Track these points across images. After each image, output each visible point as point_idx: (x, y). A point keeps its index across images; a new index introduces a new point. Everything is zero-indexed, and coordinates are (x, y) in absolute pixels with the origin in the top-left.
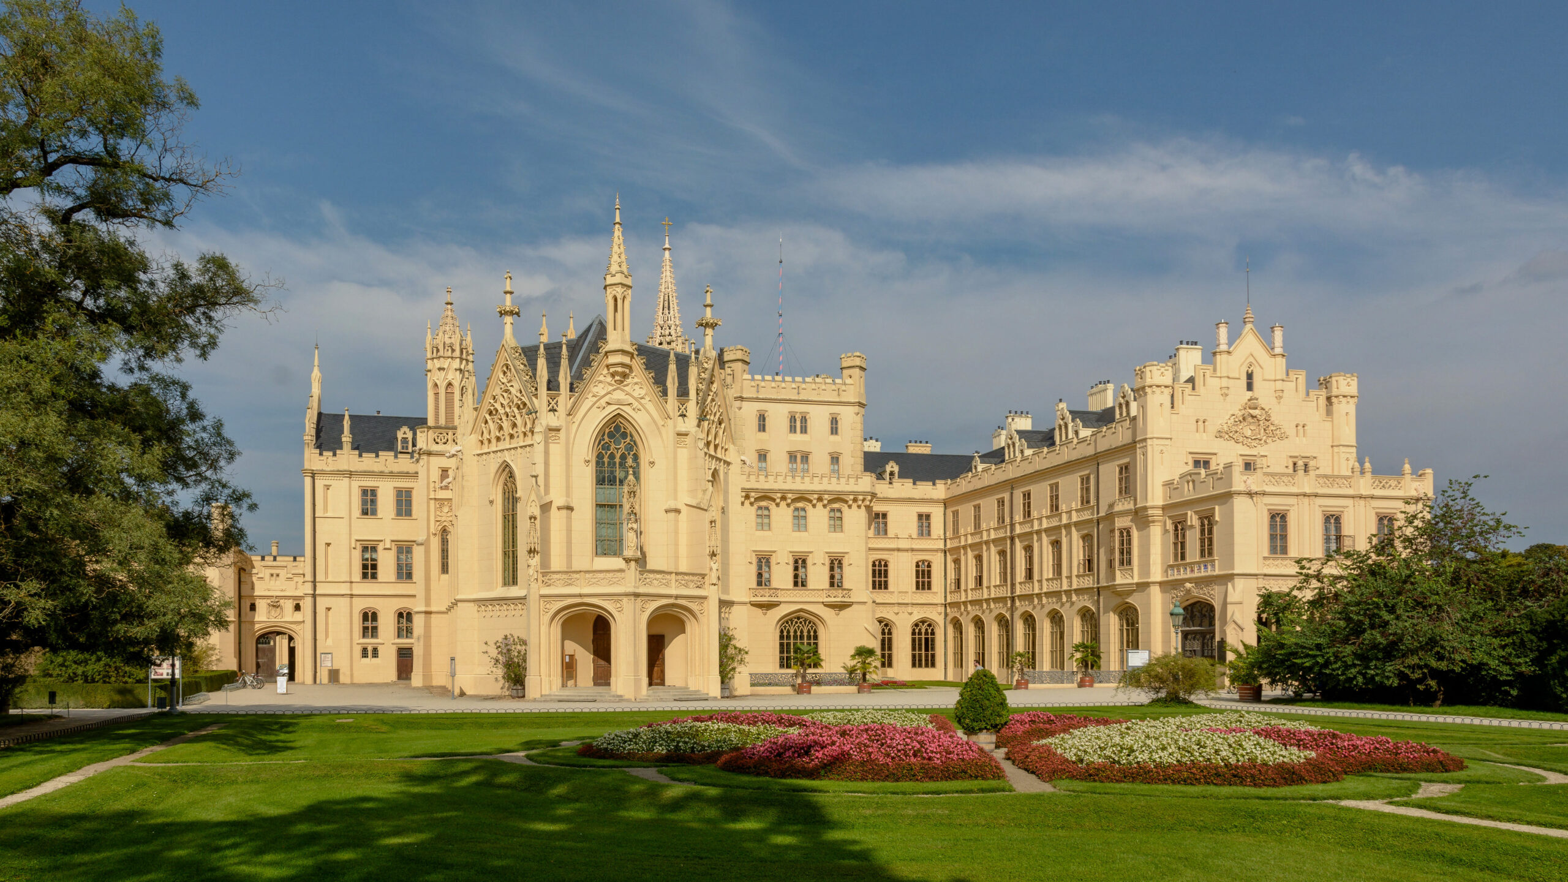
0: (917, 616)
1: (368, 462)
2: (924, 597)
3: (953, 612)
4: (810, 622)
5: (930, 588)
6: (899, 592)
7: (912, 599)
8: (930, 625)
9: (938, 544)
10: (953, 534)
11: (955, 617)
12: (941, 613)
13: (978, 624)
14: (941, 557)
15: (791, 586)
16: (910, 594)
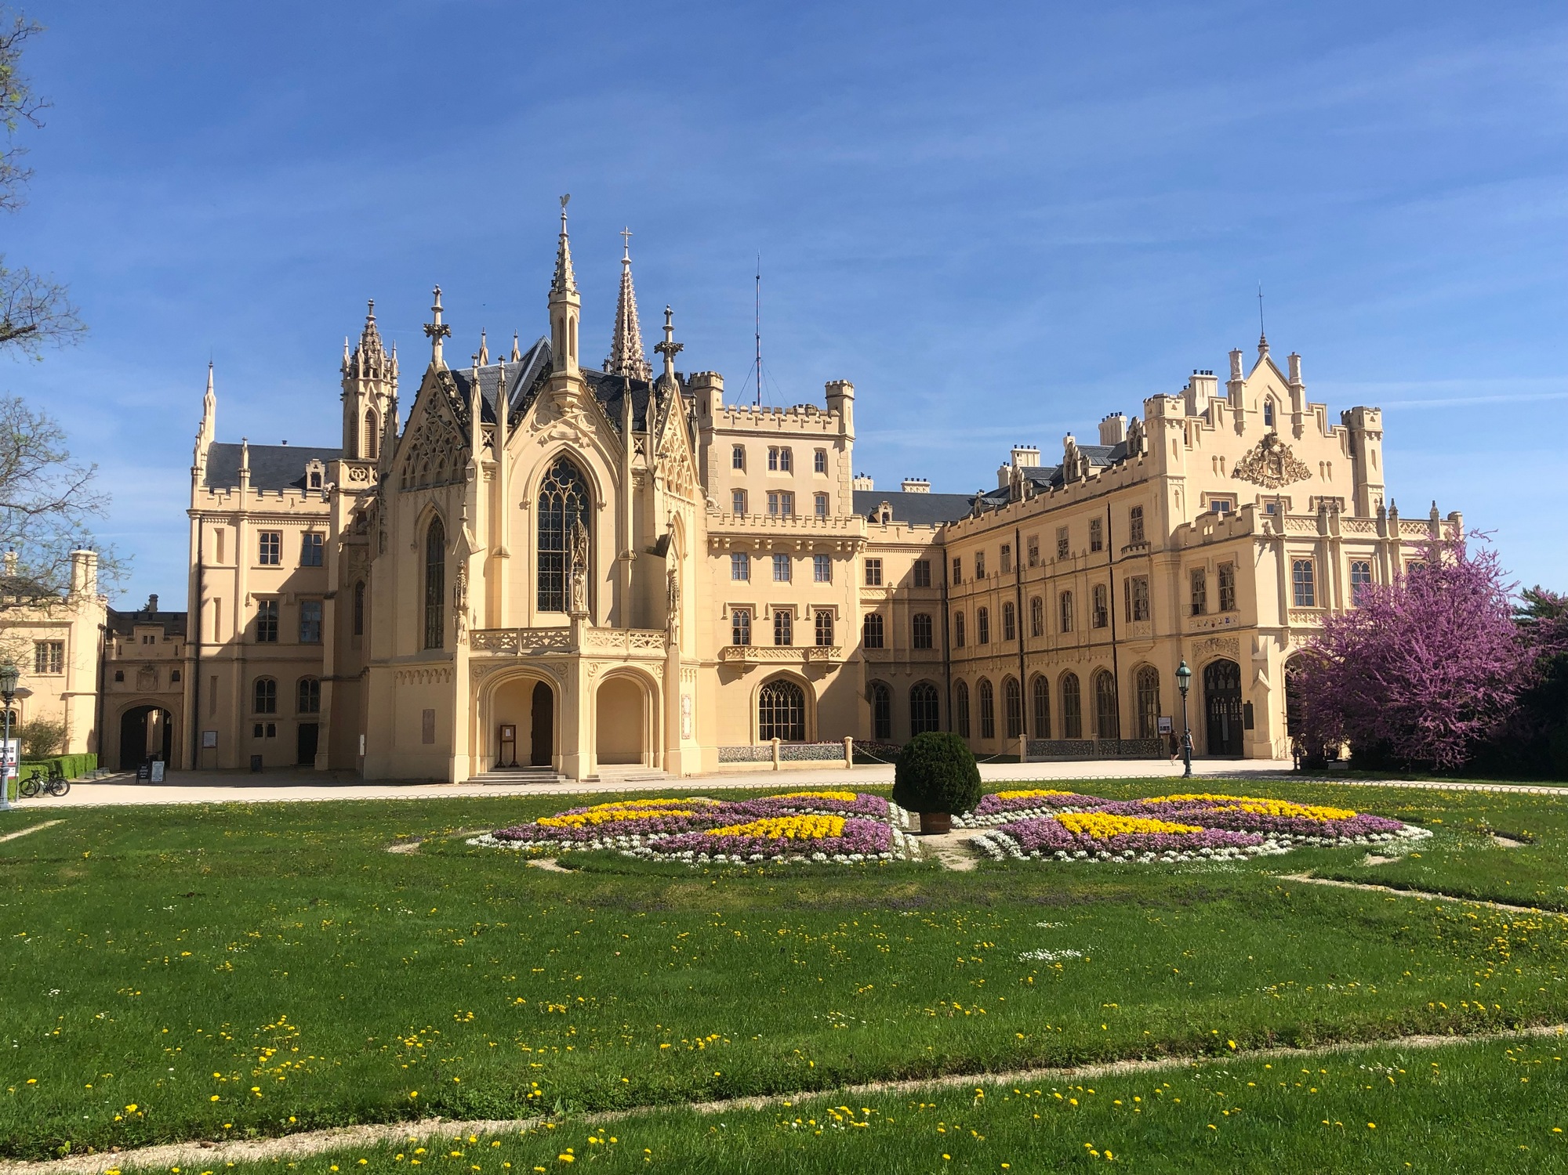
0: (914, 678)
1: (270, 502)
2: (922, 656)
3: (956, 673)
4: (794, 686)
5: (930, 646)
6: (896, 650)
7: (910, 658)
8: (931, 688)
9: (938, 595)
10: (955, 583)
11: (960, 678)
12: (944, 674)
13: (985, 686)
14: (942, 609)
15: (773, 645)
16: (908, 651)
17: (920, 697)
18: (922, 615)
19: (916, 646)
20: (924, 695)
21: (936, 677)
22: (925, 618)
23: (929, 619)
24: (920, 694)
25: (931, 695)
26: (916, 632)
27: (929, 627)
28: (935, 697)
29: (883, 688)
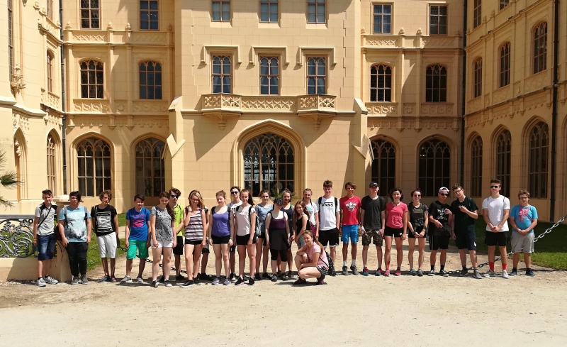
0: (427, 133)
2: (436, 110)
3: (472, 127)
4: (283, 140)
5: (444, 99)
6: (404, 104)
7: (421, 112)
8: (443, 144)
9: (456, 44)
10: (475, 26)
11: (474, 132)
12: (458, 129)
13: (503, 137)
14: (459, 60)
15: (258, 94)
16: (418, 106)
17: (430, 154)
18: (437, 67)
19: (428, 99)
20: (435, 152)
21: (448, 132)
22: (440, 69)
23: (444, 71)
24: (431, 150)
25: (443, 152)
26: (428, 85)
27: (444, 80)
28: (447, 154)
29: (388, 144)
